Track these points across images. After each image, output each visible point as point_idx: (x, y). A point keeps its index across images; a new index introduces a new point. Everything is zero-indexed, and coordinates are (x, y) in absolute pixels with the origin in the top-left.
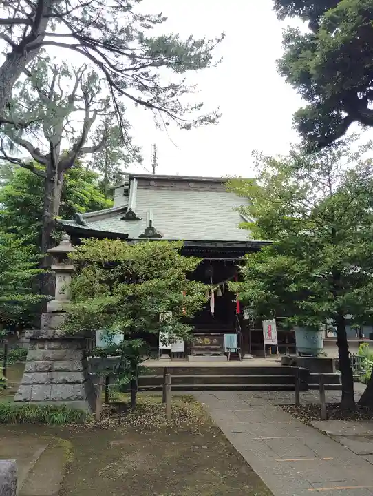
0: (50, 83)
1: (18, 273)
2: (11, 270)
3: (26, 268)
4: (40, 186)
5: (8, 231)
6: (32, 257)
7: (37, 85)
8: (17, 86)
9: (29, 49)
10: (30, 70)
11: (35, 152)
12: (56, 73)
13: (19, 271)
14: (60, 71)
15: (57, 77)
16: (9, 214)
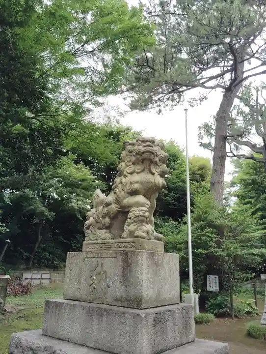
0: (255, 99)
1: (252, 234)
2: (247, 232)
3: (258, 229)
4: (261, 168)
5: (246, 204)
6: (260, 222)
7: (247, 103)
8: (234, 108)
9: (235, 87)
10: (240, 95)
11: (253, 147)
12: (257, 90)
13: (253, 233)
14: (260, 88)
15: (259, 92)
16: (243, 192)
